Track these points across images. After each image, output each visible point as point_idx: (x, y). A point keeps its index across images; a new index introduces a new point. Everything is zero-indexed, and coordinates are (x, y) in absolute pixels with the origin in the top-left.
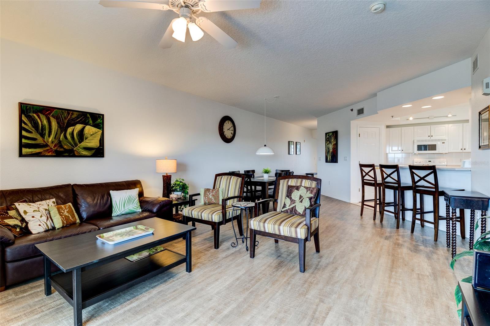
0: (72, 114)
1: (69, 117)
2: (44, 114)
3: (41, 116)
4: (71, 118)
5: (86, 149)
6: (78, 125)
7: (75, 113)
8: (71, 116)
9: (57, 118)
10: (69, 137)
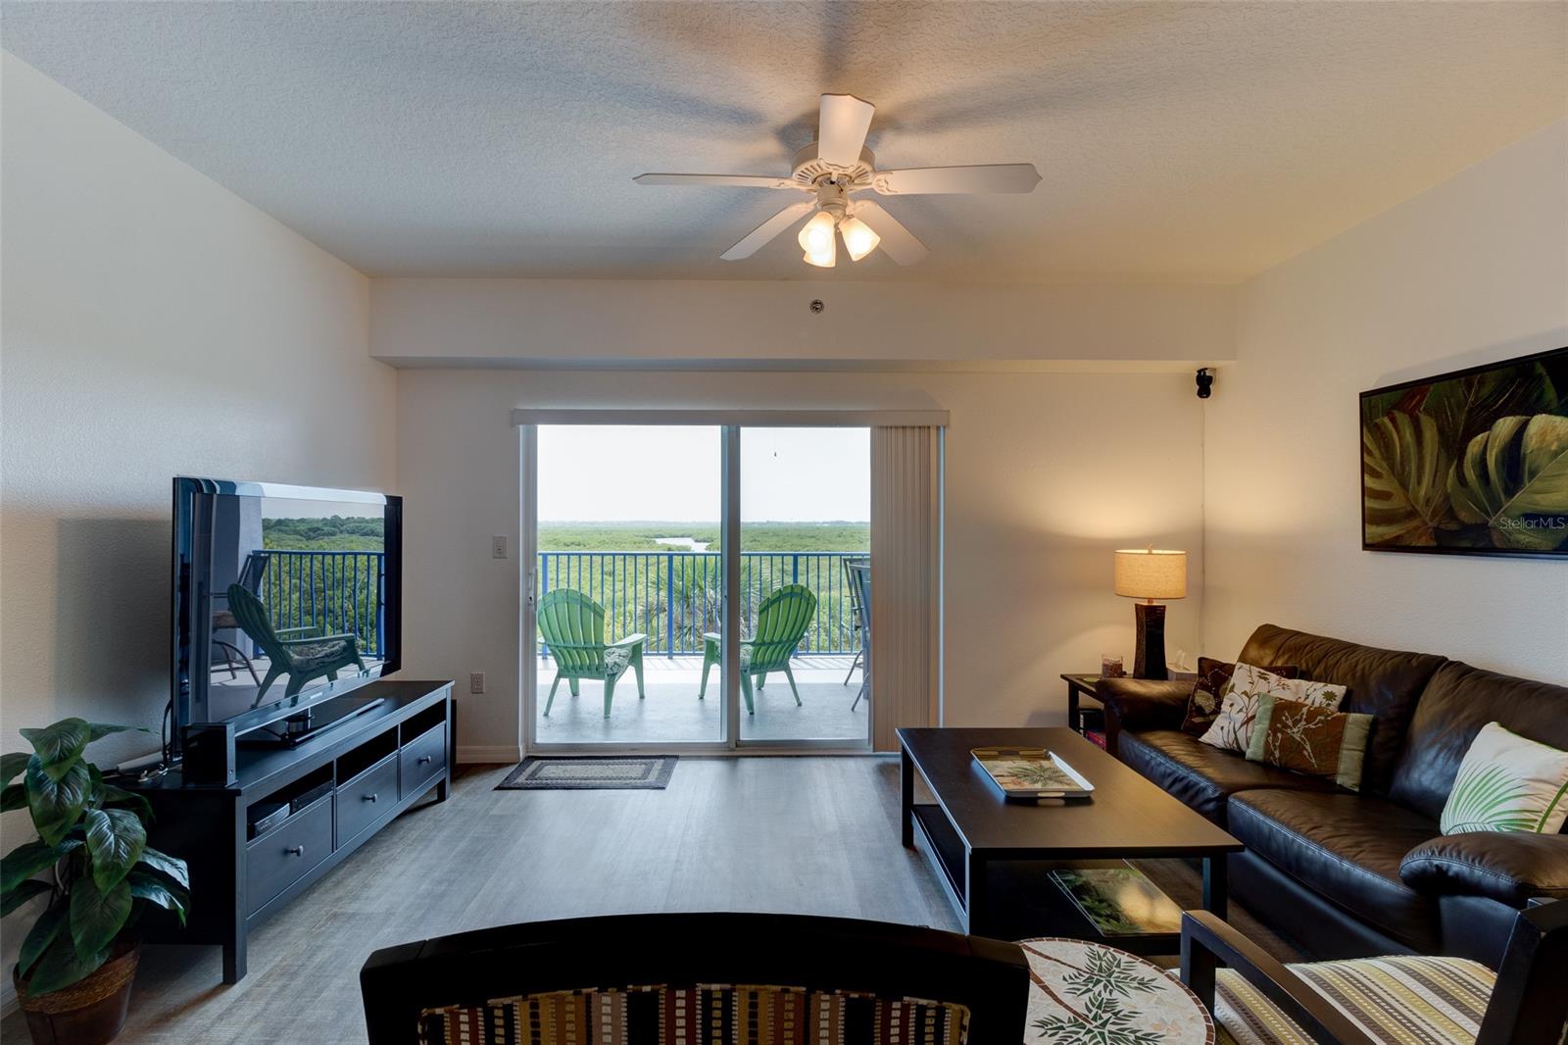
0: (1481, 383)
1: (1471, 399)
2: (1404, 412)
3: (1400, 417)
4: (1476, 399)
6: (1501, 420)
7: (1491, 375)
8: (1477, 392)
9: (1436, 413)
10: (1471, 474)
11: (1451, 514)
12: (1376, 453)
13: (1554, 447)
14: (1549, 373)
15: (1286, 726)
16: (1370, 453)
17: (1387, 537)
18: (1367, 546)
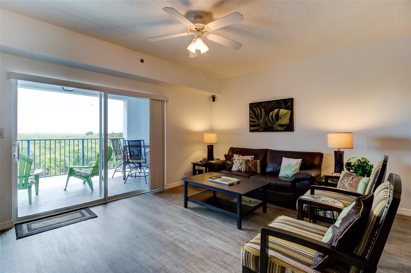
0: (272, 103)
1: (270, 106)
2: (258, 107)
3: (257, 108)
4: (271, 106)
5: (281, 125)
6: (275, 110)
7: (274, 102)
8: (271, 105)
9: (264, 108)
10: (270, 118)
11: (267, 125)
12: (253, 114)
13: (284, 114)
14: (283, 103)
15: (248, 164)
16: (251, 114)
17: (254, 129)
18: (250, 131)
